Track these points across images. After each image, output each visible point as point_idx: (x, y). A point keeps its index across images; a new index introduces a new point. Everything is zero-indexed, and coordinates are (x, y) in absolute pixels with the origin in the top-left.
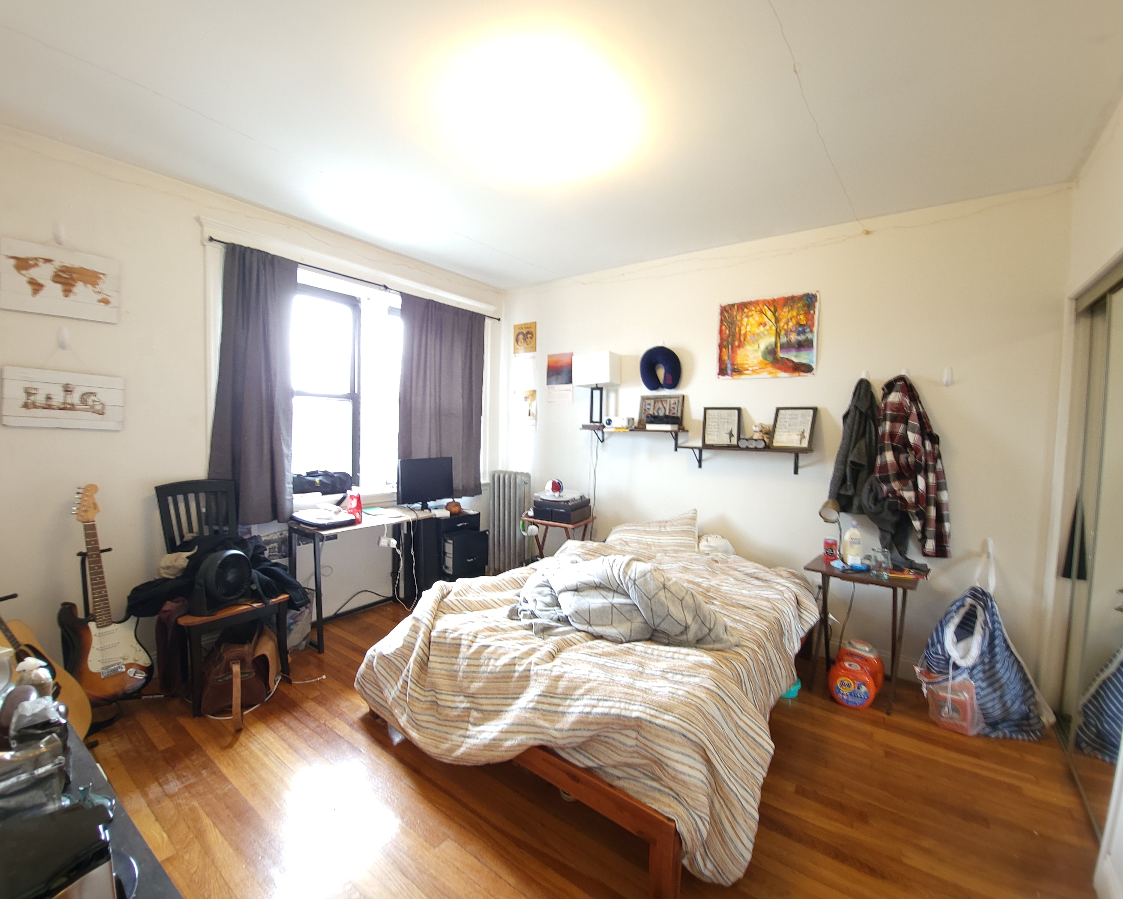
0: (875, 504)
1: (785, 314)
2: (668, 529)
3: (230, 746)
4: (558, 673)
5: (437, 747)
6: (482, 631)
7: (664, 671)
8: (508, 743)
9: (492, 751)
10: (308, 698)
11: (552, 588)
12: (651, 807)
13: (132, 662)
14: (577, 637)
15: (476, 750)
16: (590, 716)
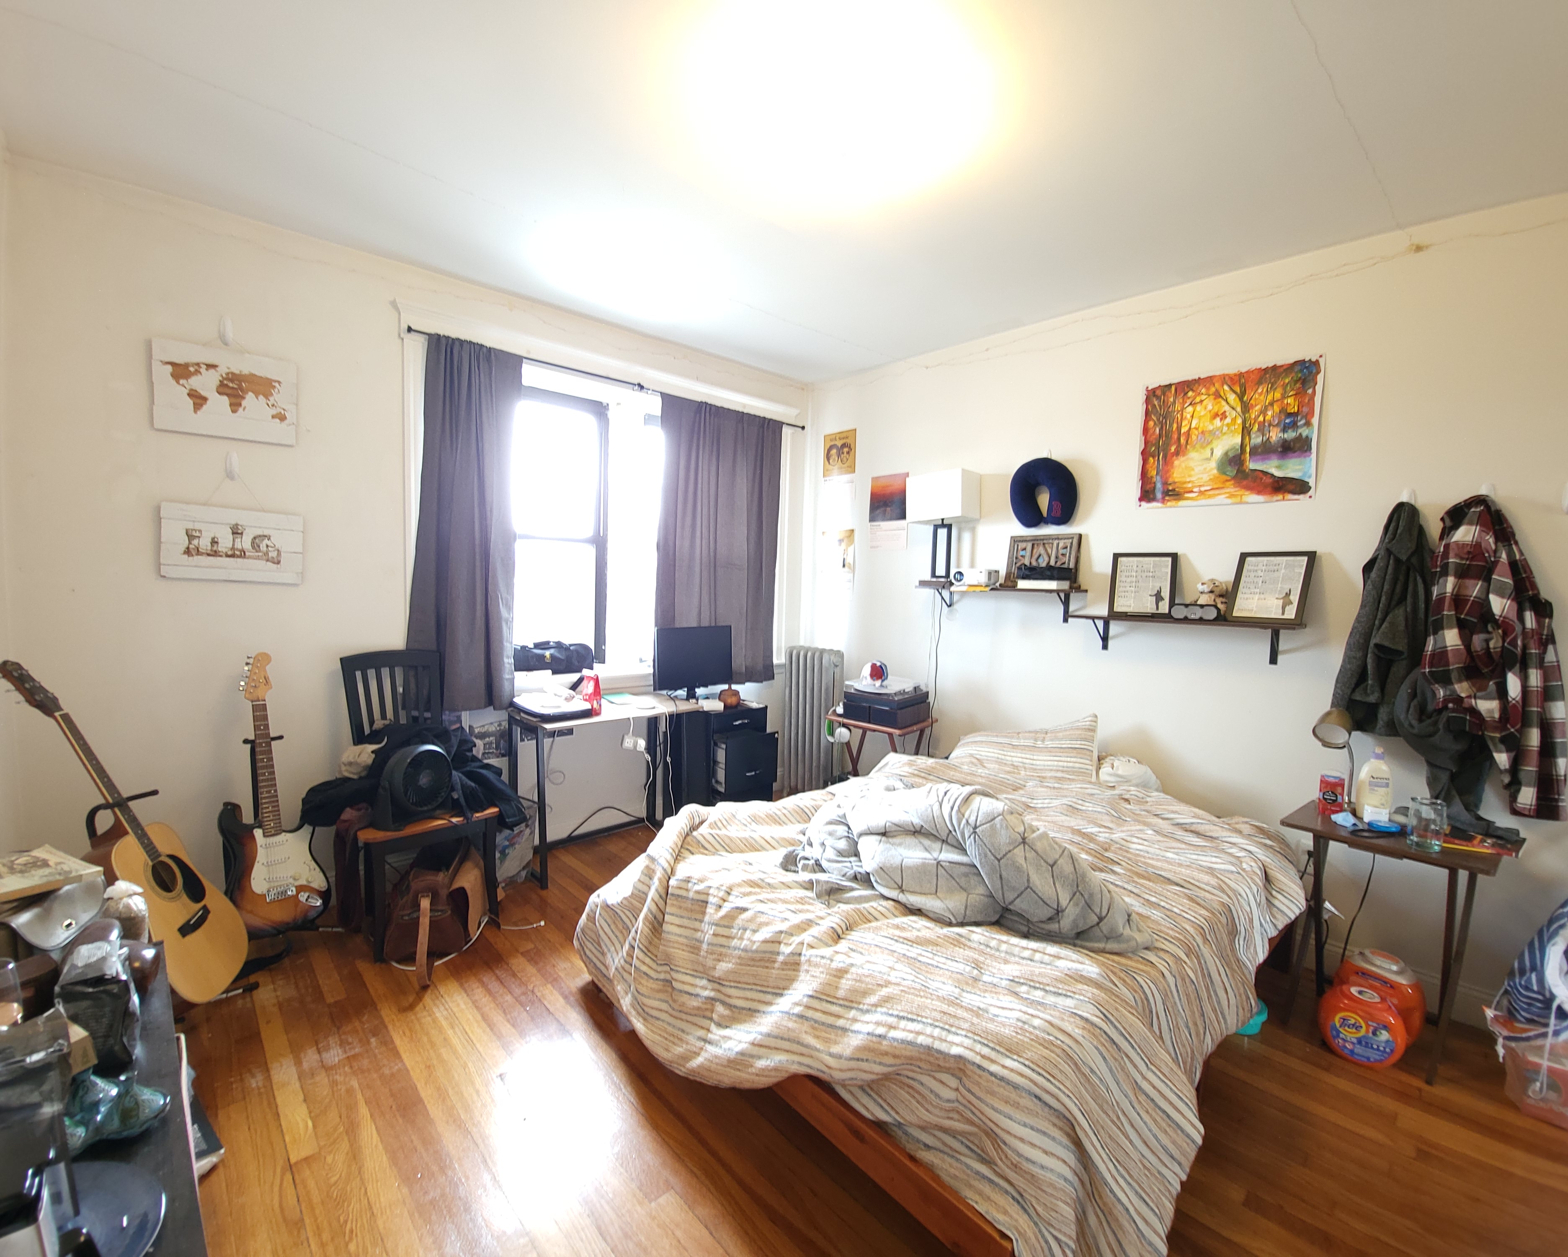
0: (1420, 720)
1: (1260, 397)
2: (1048, 743)
3: (411, 1007)
4: (841, 965)
5: (667, 1050)
6: (739, 885)
7: (1012, 981)
8: (761, 1064)
9: (739, 1070)
10: (517, 951)
11: (849, 828)
12: (973, 1207)
13: (305, 883)
14: (880, 908)
15: (717, 1064)
16: (885, 1043)
